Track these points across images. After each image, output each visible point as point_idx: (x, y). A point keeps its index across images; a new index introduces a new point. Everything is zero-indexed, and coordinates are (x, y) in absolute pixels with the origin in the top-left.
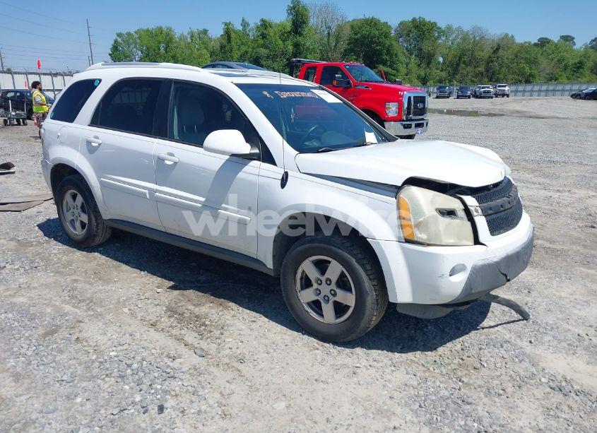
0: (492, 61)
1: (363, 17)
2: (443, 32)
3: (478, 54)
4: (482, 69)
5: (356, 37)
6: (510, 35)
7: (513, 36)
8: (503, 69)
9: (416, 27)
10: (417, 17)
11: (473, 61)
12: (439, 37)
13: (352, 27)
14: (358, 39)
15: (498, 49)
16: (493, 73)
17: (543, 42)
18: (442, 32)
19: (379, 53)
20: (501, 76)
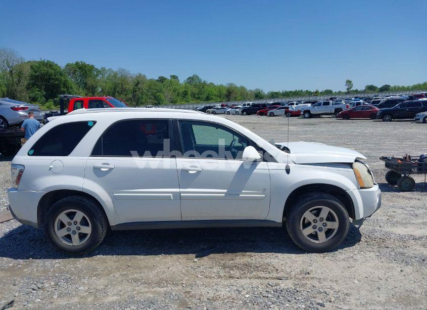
0: (136, 91)
1: (39, 60)
2: (100, 72)
3: (127, 87)
4: (130, 96)
5: (36, 74)
6: (143, 75)
7: (144, 75)
8: (144, 96)
9: (80, 68)
10: (79, 61)
11: (123, 91)
12: (97, 75)
13: (32, 67)
14: (38, 76)
15: (138, 83)
16: (138, 99)
17: (162, 80)
18: (98, 72)
19: (58, 86)
20: (143, 101)
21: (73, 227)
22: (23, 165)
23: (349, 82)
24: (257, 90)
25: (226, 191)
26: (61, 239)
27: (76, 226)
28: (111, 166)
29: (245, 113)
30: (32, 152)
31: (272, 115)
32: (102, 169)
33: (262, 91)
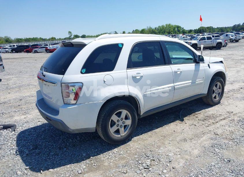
21: (120, 123)
22: (81, 83)
23: (70, 32)
24: (5, 37)
25: (191, 81)
26: (113, 134)
27: (122, 121)
28: (142, 75)
29: (14, 52)
30: (84, 70)
31: (36, 52)
32: (137, 77)
33: (10, 38)
